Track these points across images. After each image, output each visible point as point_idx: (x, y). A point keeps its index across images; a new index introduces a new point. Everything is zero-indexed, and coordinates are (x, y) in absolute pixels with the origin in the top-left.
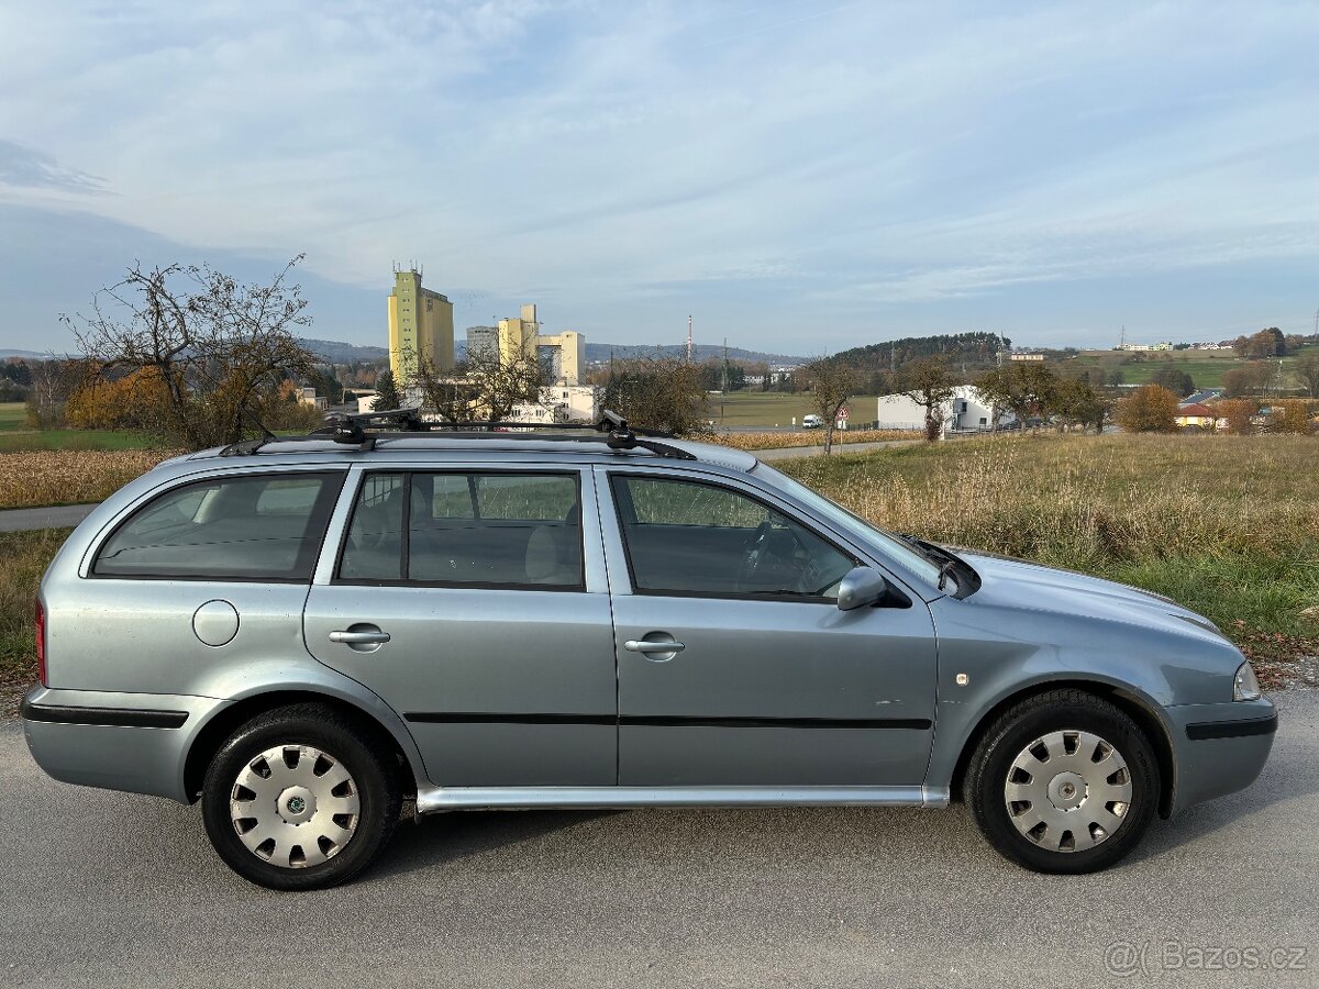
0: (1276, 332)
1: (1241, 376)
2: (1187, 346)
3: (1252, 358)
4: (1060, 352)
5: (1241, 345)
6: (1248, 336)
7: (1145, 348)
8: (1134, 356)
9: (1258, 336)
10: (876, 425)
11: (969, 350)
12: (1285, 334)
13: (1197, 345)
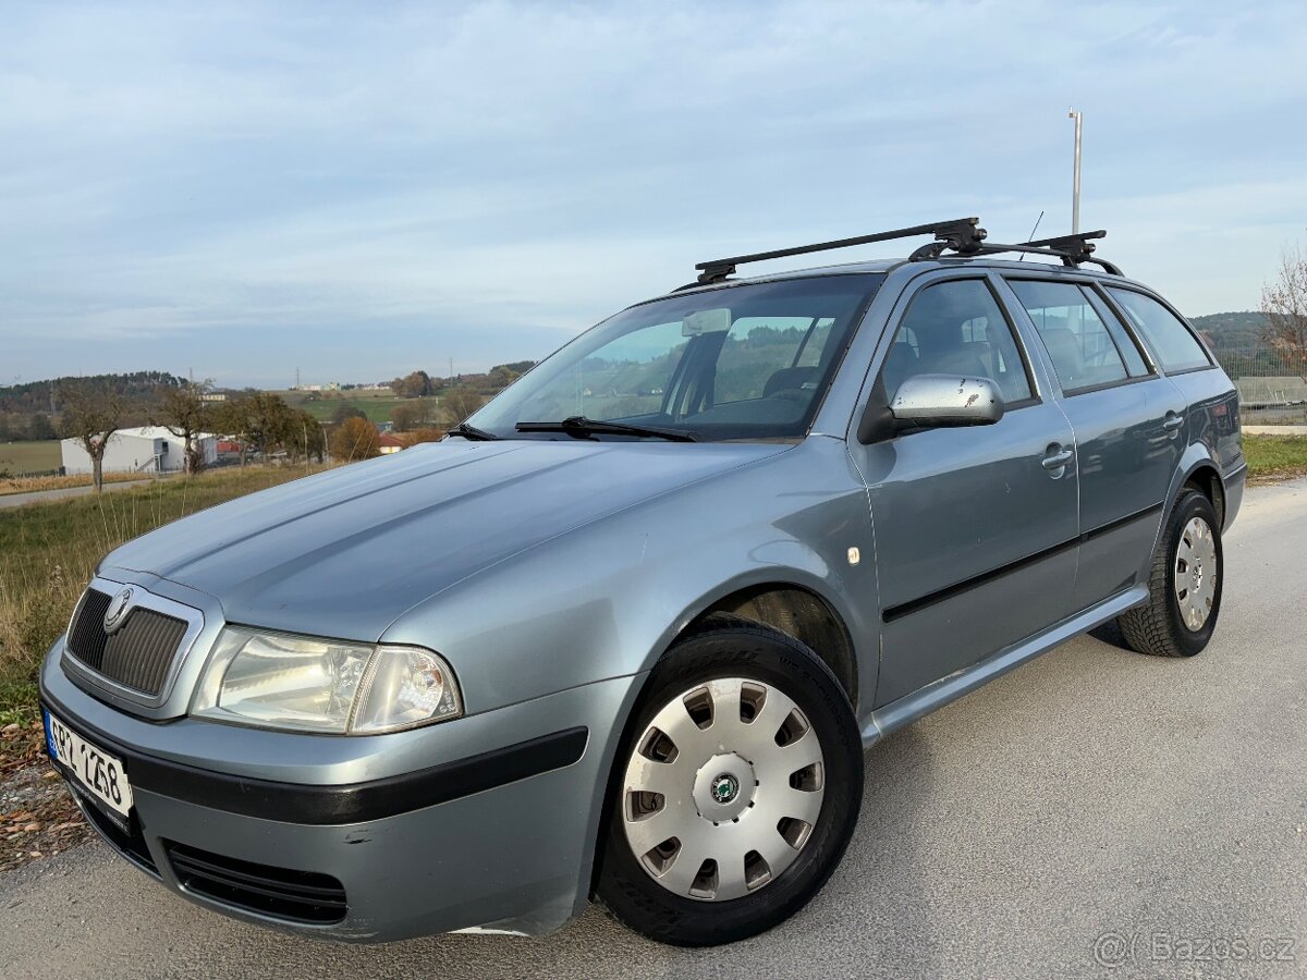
0: (422, 374)
1: (406, 412)
2: (353, 387)
3: (409, 397)
4: (240, 392)
5: (398, 386)
6: (402, 378)
7: (317, 388)
8: (311, 396)
9: (410, 378)
10: (62, 471)
11: (143, 390)
12: (429, 376)
13: (360, 386)
